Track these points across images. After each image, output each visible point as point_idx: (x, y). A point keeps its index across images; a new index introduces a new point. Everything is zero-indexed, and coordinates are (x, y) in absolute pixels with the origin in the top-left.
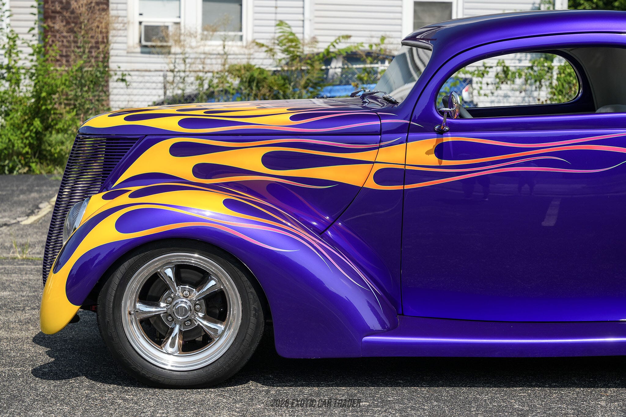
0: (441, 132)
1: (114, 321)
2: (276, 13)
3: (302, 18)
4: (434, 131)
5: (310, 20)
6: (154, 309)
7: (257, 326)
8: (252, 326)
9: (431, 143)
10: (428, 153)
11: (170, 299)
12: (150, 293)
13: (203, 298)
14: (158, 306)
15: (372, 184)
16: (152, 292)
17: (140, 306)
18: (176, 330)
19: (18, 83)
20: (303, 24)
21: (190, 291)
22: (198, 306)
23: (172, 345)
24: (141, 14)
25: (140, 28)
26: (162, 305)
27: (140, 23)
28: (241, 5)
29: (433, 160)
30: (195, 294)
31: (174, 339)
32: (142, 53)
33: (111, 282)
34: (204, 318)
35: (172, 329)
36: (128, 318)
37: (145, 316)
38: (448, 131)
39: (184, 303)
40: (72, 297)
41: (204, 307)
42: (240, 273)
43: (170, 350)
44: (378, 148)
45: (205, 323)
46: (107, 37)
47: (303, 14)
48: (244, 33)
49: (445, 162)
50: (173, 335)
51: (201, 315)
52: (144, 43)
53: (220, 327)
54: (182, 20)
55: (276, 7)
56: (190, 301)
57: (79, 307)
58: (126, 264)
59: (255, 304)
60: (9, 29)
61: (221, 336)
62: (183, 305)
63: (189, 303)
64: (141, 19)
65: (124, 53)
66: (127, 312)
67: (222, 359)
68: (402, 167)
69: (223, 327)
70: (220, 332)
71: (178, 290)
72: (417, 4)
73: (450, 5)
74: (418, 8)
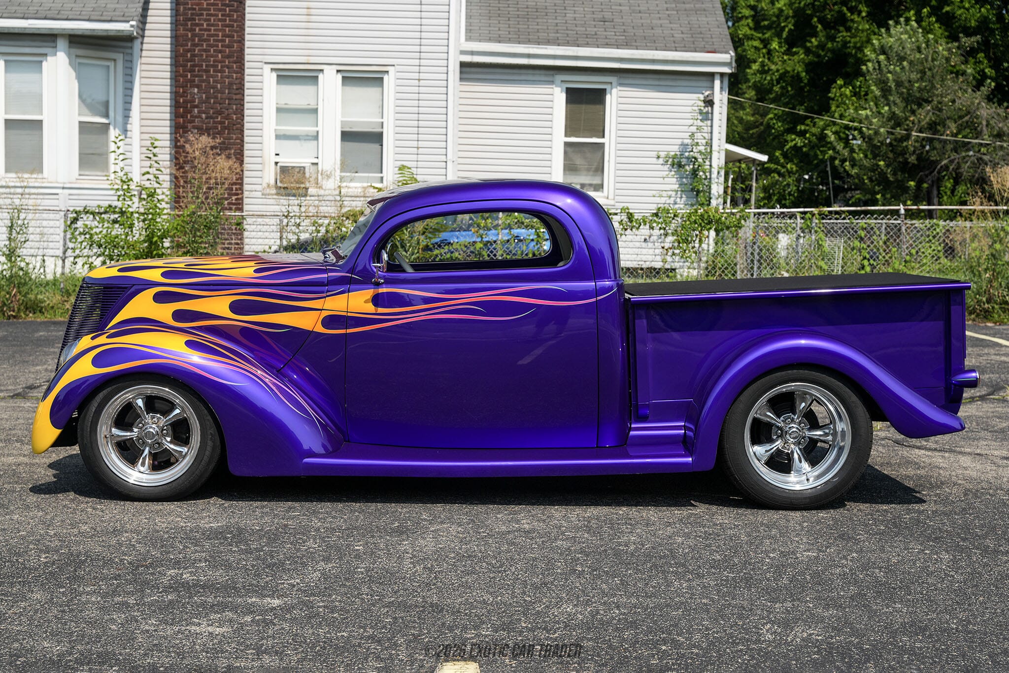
0: (378, 285)
1: (91, 443)
2: (418, 154)
3: (445, 160)
4: (372, 283)
5: (453, 162)
6: (129, 434)
7: (214, 449)
8: (209, 448)
9: (369, 293)
10: (366, 302)
11: (140, 425)
12: (126, 420)
13: (170, 424)
14: (132, 431)
15: (320, 329)
16: (127, 419)
17: (115, 431)
18: (146, 452)
19: (131, 226)
20: (446, 165)
21: (159, 419)
22: (165, 432)
23: (143, 464)
24: (277, 155)
25: (276, 169)
26: (136, 430)
27: (276, 163)
28: (382, 145)
29: (370, 308)
30: (163, 421)
31: (144, 459)
32: (277, 194)
33: (88, 409)
34: (171, 442)
35: (143, 451)
36: (104, 441)
37: (120, 439)
38: (383, 283)
39: (153, 429)
40: (55, 423)
41: (170, 432)
42: (198, 403)
43: (142, 469)
44: (325, 297)
45: (172, 446)
46: (242, 179)
47: (446, 155)
48: (384, 174)
49: (381, 310)
50: (144, 455)
51: (169, 439)
52: (279, 184)
53: (184, 450)
54: (319, 161)
55: (418, 148)
56: (158, 427)
57: (60, 430)
58: (101, 395)
59: (212, 430)
60: (123, 173)
61: (184, 457)
62: (151, 430)
63: (157, 429)
64: (277, 159)
65: (259, 194)
66: (103, 436)
67: (184, 476)
68: (344, 314)
69: (186, 449)
70: (184, 454)
71: (148, 418)
72: (567, 144)
73: (602, 145)
74: (568, 149)
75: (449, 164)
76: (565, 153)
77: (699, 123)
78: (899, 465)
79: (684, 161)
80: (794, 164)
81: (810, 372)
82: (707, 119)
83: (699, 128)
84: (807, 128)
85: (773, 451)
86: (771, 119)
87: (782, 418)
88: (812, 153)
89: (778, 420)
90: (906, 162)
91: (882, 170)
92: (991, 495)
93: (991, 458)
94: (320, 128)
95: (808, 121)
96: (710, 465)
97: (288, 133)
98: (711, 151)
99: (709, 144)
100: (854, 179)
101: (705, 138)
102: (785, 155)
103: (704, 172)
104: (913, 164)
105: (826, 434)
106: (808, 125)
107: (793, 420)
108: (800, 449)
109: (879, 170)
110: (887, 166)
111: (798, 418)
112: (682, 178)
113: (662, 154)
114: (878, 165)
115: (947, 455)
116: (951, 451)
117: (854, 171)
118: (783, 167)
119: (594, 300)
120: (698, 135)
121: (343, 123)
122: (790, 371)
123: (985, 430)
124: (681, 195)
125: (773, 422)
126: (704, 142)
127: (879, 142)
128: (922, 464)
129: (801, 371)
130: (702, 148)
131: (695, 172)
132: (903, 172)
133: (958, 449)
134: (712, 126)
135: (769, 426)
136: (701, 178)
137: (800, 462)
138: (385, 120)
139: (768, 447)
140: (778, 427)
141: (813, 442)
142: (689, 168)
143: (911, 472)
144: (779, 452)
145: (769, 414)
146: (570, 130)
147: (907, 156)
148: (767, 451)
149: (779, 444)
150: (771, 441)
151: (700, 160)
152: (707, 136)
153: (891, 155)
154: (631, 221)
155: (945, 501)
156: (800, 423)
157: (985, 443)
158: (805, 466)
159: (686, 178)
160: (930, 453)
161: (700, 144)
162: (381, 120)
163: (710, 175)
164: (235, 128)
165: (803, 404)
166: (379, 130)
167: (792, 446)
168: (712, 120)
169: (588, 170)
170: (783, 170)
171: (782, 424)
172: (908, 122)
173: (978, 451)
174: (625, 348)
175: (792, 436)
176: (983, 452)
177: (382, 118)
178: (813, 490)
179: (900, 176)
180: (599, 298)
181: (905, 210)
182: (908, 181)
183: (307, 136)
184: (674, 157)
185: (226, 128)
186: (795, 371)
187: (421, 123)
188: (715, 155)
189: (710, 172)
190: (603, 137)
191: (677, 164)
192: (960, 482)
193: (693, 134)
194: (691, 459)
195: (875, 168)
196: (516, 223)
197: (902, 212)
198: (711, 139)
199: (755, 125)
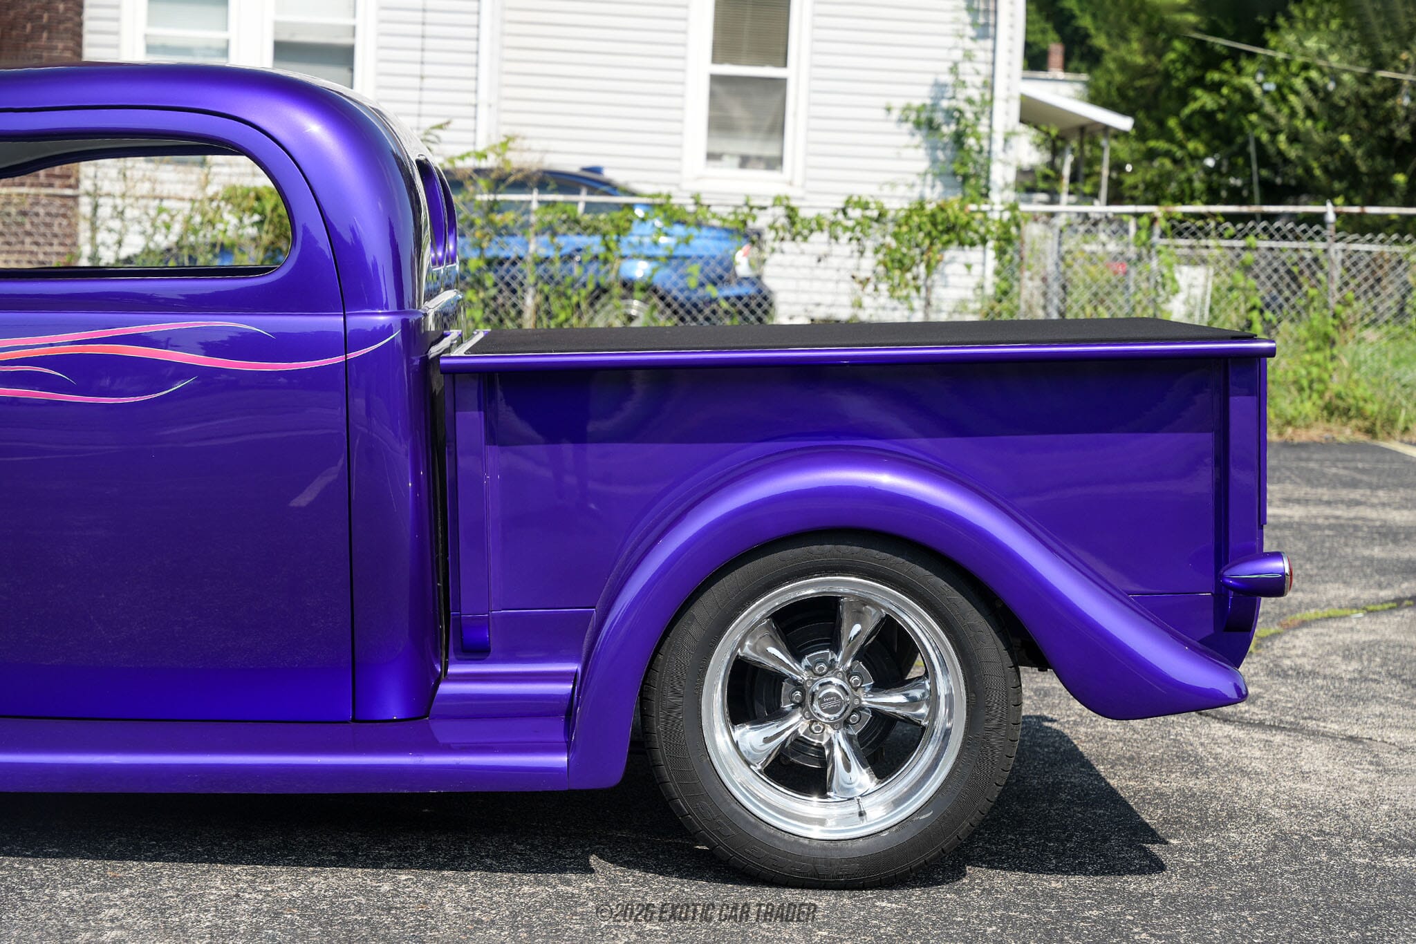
2: (421, 89)
3: (473, 102)
5: (490, 106)
20: (476, 112)
28: (352, 70)
47: (476, 92)
55: (422, 77)
72: (716, 79)
73: (780, 84)
74: (719, 89)
75: (483, 111)
76: (712, 95)
77: (969, 44)
78: (1156, 762)
79: (939, 117)
80: (1202, 141)
81: (866, 550)
82: (984, 36)
83: (968, 56)
84: (1225, 77)
85: (783, 737)
86: (1173, 62)
87: (806, 661)
88: (1234, 124)
89: (796, 666)
90: (1391, 138)
91: (1346, 152)
92: (1332, 853)
93: (1376, 748)
94: (232, 34)
95: (1227, 65)
96: (612, 772)
97: (171, 42)
98: (992, 100)
99: (989, 85)
100: (1296, 166)
101: (978, 73)
102: (1187, 127)
103: (978, 139)
104: (1405, 143)
105: (914, 702)
106: (1225, 72)
107: (831, 666)
108: (849, 738)
109: (1342, 152)
110: (1357, 144)
111: (844, 661)
112: (934, 148)
113: (898, 103)
114: (1338, 143)
115: (1278, 738)
116: (1295, 729)
117: (1293, 153)
118: (1182, 146)
119: (339, 359)
120: (965, 67)
121: (277, 24)
122: (814, 548)
123: (1394, 676)
124: (933, 181)
125: (786, 671)
126: (978, 81)
127: (1342, 98)
128: (1211, 763)
129: (843, 548)
130: (975, 94)
131: (959, 138)
132: (1386, 154)
133: (1311, 724)
134: (994, 51)
135: (777, 678)
136: (970, 149)
137: (848, 768)
138: (359, 22)
139: (770, 730)
140: (795, 682)
141: (883, 721)
142: (949, 129)
143: (1173, 782)
144: (798, 744)
145: (772, 650)
146: (723, 49)
147: (1394, 126)
148: (767, 740)
149: (797, 723)
150: (777, 714)
151: (969, 115)
152: (985, 69)
153: (1364, 124)
154: (793, 223)
155: (1214, 868)
156: (849, 674)
157: (1378, 709)
158: (861, 778)
159: (944, 149)
160: (1240, 734)
161: (968, 84)
162: (350, 22)
163: (990, 145)
164: (61, 27)
165: (857, 628)
166: (344, 40)
167: (830, 730)
168: (995, 38)
169: (755, 129)
170: (1179, 154)
171: (804, 676)
172: (1396, 63)
173: (1355, 731)
174: (424, 482)
175: (826, 706)
176: (1365, 734)
177: (354, 16)
178: (871, 840)
179: (1379, 163)
180: (352, 355)
181: (1338, 215)
182: (1394, 172)
183: (208, 48)
184: (919, 111)
185: (43, 28)
186: (828, 547)
187: (429, 30)
188: (999, 106)
189: (990, 138)
190: (785, 65)
191: (927, 125)
192: (1275, 812)
193: (956, 64)
194: (565, 759)
195: (1333, 148)
196: (564, 222)
197: (1331, 217)
198: (993, 76)
199: (1144, 72)
